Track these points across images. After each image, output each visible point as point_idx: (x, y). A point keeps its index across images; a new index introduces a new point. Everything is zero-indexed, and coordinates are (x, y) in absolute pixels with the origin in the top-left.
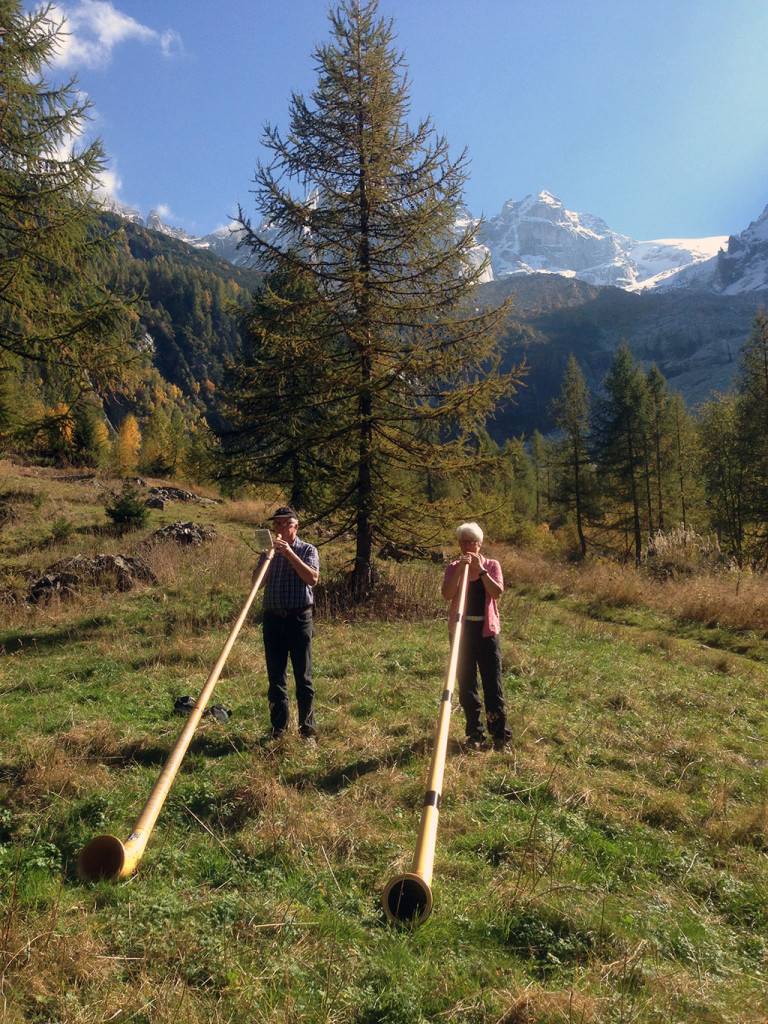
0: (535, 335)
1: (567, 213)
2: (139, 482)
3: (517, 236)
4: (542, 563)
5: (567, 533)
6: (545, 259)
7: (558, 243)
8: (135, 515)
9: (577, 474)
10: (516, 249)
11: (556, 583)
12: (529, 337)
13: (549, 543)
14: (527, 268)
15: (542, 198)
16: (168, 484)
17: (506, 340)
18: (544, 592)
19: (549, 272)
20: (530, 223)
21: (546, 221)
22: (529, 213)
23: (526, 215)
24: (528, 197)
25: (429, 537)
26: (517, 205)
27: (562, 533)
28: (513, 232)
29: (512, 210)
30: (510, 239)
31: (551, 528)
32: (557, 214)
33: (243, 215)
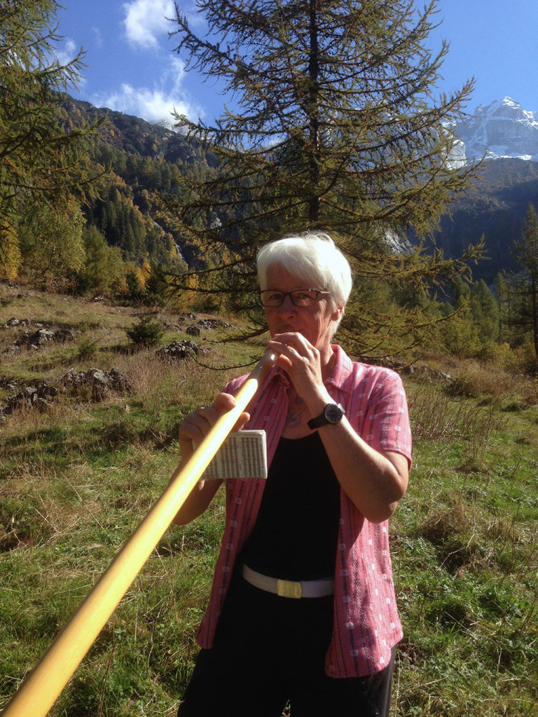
0: (499, 204)
1: (525, 112)
2: (191, 316)
3: (485, 132)
4: (503, 374)
5: (524, 350)
6: (507, 147)
7: (518, 135)
8: (149, 336)
9: (534, 302)
10: (485, 141)
11: (518, 393)
12: (494, 206)
13: (510, 358)
14: (493, 155)
15: (505, 102)
16: (213, 317)
17: (477, 210)
18: (506, 402)
19: (511, 157)
20: (496, 121)
21: (507, 119)
22: (494, 115)
23: (492, 115)
24: (494, 102)
25: (374, 346)
26: (485, 109)
27: (520, 350)
28: (482, 128)
29: (482, 112)
30: (480, 134)
31: (511, 347)
32: (516, 113)
33: (180, 14)
